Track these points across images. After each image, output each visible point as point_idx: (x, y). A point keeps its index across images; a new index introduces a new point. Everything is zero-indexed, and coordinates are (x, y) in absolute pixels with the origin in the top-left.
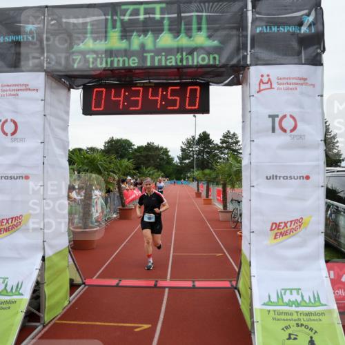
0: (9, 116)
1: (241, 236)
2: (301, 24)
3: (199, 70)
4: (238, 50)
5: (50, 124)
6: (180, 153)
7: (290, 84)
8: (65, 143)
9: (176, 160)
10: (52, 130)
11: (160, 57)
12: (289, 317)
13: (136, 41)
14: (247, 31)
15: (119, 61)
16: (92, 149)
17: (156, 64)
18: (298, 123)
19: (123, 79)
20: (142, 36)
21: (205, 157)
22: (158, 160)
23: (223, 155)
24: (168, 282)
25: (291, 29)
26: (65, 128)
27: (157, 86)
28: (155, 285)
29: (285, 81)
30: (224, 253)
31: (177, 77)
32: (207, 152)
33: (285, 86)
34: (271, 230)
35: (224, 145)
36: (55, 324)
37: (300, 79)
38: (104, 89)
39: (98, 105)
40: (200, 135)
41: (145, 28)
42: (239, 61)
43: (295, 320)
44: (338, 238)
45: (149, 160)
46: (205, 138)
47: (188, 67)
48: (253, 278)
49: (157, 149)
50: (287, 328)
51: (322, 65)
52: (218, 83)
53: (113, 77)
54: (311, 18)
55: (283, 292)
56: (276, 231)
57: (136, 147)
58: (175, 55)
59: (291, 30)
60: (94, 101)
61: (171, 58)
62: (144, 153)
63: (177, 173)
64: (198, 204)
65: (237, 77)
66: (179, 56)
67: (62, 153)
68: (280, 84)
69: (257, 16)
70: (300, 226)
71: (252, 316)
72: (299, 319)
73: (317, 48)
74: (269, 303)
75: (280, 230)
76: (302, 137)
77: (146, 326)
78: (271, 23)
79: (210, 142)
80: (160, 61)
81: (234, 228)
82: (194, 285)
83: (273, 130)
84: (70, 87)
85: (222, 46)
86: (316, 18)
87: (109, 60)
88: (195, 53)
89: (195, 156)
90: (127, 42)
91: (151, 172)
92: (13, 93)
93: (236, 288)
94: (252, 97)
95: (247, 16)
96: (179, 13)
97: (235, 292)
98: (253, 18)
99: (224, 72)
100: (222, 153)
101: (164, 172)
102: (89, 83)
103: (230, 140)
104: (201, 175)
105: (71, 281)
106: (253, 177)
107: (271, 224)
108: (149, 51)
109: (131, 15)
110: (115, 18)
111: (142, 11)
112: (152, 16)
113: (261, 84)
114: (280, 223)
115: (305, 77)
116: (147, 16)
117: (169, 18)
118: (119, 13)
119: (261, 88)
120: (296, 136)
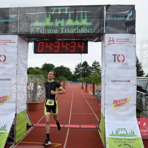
0: (2, 54)
1: (101, 106)
2: (126, 17)
3: (84, 35)
4: (100, 27)
5: (20, 57)
6: (75, 70)
8: (26, 65)
9: (73, 73)
10: (21, 60)
11: (67, 30)
12: (121, 141)
13: (57, 23)
14: (104, 19)
15: (49, 31)
16: (37, 68)
17: (66, 32)
18: (125, 58)
19: (51, 39)
20: (60, 21)
21: (85, 72)
22: (65, 73)
23: (93, 71)
24: (69, 126)
26: (26, 59)
27: (66, 41)
28: (64, 127)
29: (120, 40)
30: (93, 113)
31: (74, 38)
32: (86, 70)
33: (120, 42)
34: (114, 103)
35: (94, 67)
36: (20, 143)
37: (126, 40)
38: (43, 43)
39: (40, 49)
40: (83, 63)
41: (61, 17)
42: (100, 32)
43: (124, 142)
44: (142, 107)
45: (61, 73)
46: (85, 64)
47: (79, 34)
48: (105, 124)
49: (65, 68)
50: (120, 145)
51: (135, 34)
52: (91, 41)
53: (47, 38)
54: (131, 14)
55: (118, 130)
56: (115, 104)
57: (56, 67)
58: (74, 29)
59: (122, 19)
61: (72, 30)
62: (59, 70)
63: (74, 78)
64: (82, 92)
65: (100, 38)
66: (75, 29)
67: (25, 70)
68: (118, 41)
69: (108, 13)
70: (126, 102)
71: (105, 140)
72: (125, 142)
73: (133, 27)
74: (112, 135)
76: (126, 64)
77: (59, 144)
78: (114, 16)
79: (88, 66)
80: (67, 31)
81: (98, 102)
82: (80, 127)
83: (115, 61)
84: (29, 41)
85: (93, 25)
86: (133, 14)
87: (45, 30)
88: (82, 28)
89: (81, 72)
90: (53, 23)
91: (62, 78)
92: (4, 44)
93: (98, 128)
94: (106, 47)
95: (104, 13)
96: (75, 11)
97: (98, 130)
98: (106, 14)
99: (94, 36)
100: (93, 70)
101: (68, 78)
102: (37, 40)
103: (96, 65)
104: (83, 80)
105: (27, 124)
106: (106, 81)
107: (113, 101)
108: (63, 27)
109: (55, 12)
110: (48, 13)
111: (60, 10)
112: (64, 12)
113: (110, 41)
114: (117, 101)
115: (128, 39)
116: (62, 12)
117: (71, 13)
118: (50, 11)
119: (110, 43)
120: (124, 64)
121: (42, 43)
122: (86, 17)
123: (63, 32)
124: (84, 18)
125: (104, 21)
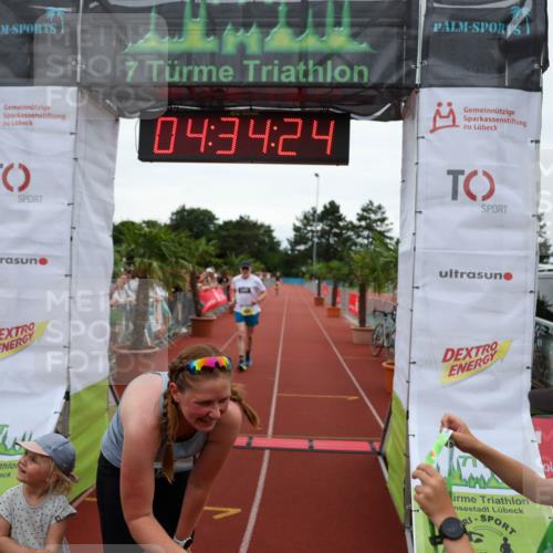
1: (393, 370)
2: (507, 20)
3: (335, 92)
4: (399, 61)
5: (83, 174)
7: (486, 120)
8: (106, 209)
10: (87, 184)
11: (270, 67)
12: (470, 505)
13: (231, 40)
14: (417, 28)
15: (201, 72)
16: (151, 224)
17: (264, 79)
18: (497, 187)
19: (207, 104)
20: (241, 32)
21: (332, 242)
22: (256, 244)
23: (360, 240)
24: (268, 441)
25: (493, 28)
26: (109, 182)
27: (265, 115)
28: (249, 444)
29: (478, 115)
30: (360, 395)
31: (297, 104)
32: (335, 235)
33: (478, 123)
34: (445, 360)
35: (363, 223)
36: (84, 502)
38: (175, 119)
39: (165, 145)
40: (325, 207)
42: (400, 79)
43: (479, 510)
44: (547, 378)
45: (241, 244)
46: (332, 212)
47: (316, 85)
48: (411, 438)
49: (255, 225)
51: (539, 89)
52: (365, 115)
53: (191, 99)
54: (526, 11)
55: (461, 461)
56: (452, 362)
57: (220, 222)
58: (296, 65)
60: (157, 138)
61: (288, 70)
62: (235, 232)
64: (319, 317)
65: (396, 107)
66: (302, 67)
67: (103, 224)
68: (469, 119)
69: (436, 5)
70: (492, 356)
71: (407, 500)
72: (487, 509)
73: (533, 62)
75: (459, 361)
76: (500, 209)
77: (232, 511)
78: (456, 17)
79: (340, 218)
80: (270, 73)
81: (377, 356)
82: (311, 447)
83: (454, 196)
85: (375, 52)
86: (534, 10)
87: (185, 70)
88: (329, 63)
89: (316, 240)
90: (216, 41)
92: (23, 120)
93: (379, 453)
94: (421, 140)
97: (377, 460)
98: (427, 7)
99: (373, 97)
100: (359, 236)
101: (265, 263)
103: (372, 215)
104: (324, 270)
106: (418, 273)
107: (444, 351)
108: (253, 57)
110: (198, 1)
113: (438, 118)
114: (459, 350)
115: (510, 109)
117: (288, 4)
119: (438, 125)
120: (493, 207)
121: (172, 122)
122: (346, 20)
123: (255, 77)
124: (338, 24)
125: (416, 38)
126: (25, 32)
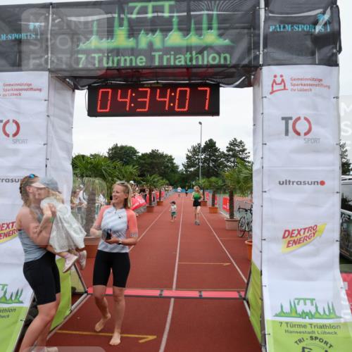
0: (11, 117)
1: (251, 246)
2: (316, 23)
3: (210, 70)
4: (249, 50)
5: (53, 126)
7: (305, 85)
8: (68, 147)
9: (181, 168)
10: (56, 132)
11: (168, 56)
12: (303, 330)
13: (144, 40)
14: (259, 30)
15: (125, 60)
17: (165, 63)
19: (130, 80)
20: (150, 34)
21: (211, 165)
22: (163, 168)
23: (229, 164)
24: (173, 292)
25: (306, 28)
26: (69, 130)
27: (165, 87)
28: (161, 295)
29: (299, 82)
30: (232, 263)
31: (186, 78)
32: (213, 161)
33: (300, 87)
34: (284, 237)
35: (231, 153)
36: (56, 333)
37: (315, 80)
38: (110, 90)
40: (206, 143)
42: (250, 62)
43: (309, 333)
45: (153, 168)
46: (211, 145)
47: (198, 67)
48: (264, 288)
49: (162, 156)
50: (300, 341)
51: (337, 65)
52: (228, 84)
53: (120, 77)
54: (327, 17)
55: (296, 301)
56: (289, 239)
57: (140, 154)
58: (185, 54)
60: (99, 102)
61: (180, 58)
62: (149, 161)
63: (183, 181)
65: (248, 78)
66: (188, 56)
67: (66, 156)
68: (294, 85)
69: (270, 15)
70: (314, 234)
71: (263, 328)
72: (313, 332)
73: (333, 48)
74: (282, 314)
75: (293, 238)
76: (316, 140)
77: (151, 338)
78: (284, 22)
79: (217, 150)
80: (169, 60)
81: (242, 237)
82: (201, 296)
83: (287, 133)
84: (75, 88)
85: (233, 45)
86: (332, 17)
88: (205, 52)
89: (201, 164)
90: (135, 41)
91: (156, 180)
92: (15, 92)
93: (244, 299)
94: (264, 99)
95: (259, 15)
96: (189, 11)
97: (243, 303)
98: (265, 17)
99: (234, 72)
100: (228, 162)
101: (168, 180)
102: (95, 83)
103: (236, 148)
104: (207, 184)
105: (73, 289)
106: (265, 183)
107: (283, 232)
108: (158, 50)
109: (138, 13)
110: (122, 16)
111: (150, 9)
112: (160, 14)
113: (274, 85)
114: (293, 230)
115: (320, 78)
116: (156, 14)
117: (178, 17)
118: (126, 11)
119: (275, 89)
120: (311, 139)
121: (108, 92)
122: (215, 25)
123: (159, 62)
124: (210, 28)
125: (259, 35)
126: (16, 38)
